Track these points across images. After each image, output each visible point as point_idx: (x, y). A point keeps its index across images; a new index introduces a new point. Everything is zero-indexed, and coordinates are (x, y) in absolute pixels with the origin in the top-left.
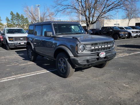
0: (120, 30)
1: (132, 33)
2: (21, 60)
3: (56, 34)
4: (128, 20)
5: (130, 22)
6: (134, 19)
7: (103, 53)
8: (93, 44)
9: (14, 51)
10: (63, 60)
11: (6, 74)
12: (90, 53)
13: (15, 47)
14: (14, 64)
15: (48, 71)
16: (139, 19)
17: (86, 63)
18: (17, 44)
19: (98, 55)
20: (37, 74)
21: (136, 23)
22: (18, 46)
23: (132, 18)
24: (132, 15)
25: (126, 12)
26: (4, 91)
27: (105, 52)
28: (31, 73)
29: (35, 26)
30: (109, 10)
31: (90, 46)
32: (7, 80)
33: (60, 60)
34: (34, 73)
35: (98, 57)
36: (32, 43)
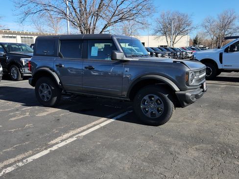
3: (126, 56)
7: (205, 84)
8: (200, 71)
10: (156, 97)
17: (195, 99)
19: (203, 87)
31: (198, 74)
33: (146, 97)
34: (95, 125)
35: (202, 90)
36: (53, 71)
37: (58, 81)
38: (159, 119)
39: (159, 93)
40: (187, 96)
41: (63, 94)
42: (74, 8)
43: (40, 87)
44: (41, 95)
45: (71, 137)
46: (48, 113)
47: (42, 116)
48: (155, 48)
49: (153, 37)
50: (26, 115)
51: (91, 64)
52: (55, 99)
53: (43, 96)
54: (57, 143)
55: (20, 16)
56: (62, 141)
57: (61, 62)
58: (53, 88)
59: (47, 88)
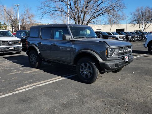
0: (108, 35)
1: (119, 38)
2: (20, 68)
3: (74, 38)
4: (110, 26)
5: (112, 28)
6: (115, 25)
7: (127, 57)
8: (120, 48)
9: (1, 57)
10: (88, 65)
11: (17, 84)
12: (118, 57)
13: (2, 52)
14: (16, 72)
15: (64, 78)
16: (119, 25)
17: (115, 67)
18: (5, 49)
19: (123, 59)
20: (55, 81)
21: (116, 29)
22: (6, 51)
23: (114, 24)
24: (114, 22)
25: (108, 18)
26: (34, 102)
27: (128, 55)
28: (47, 81)
29: (41, 28)
30: (98, 15)
31: (117, 50)
32: (24, 90)
33: (83, 65)
34: (51, 81)
35: (123, 61)
36: (37, 47)
37: (39, 52)
38: (89, 80)
39: (90, 62)
40: (106, 65)
41: (43, 61)
42: (72, 9)
43: (31, 56)
44: (31, 61)
45: (31, 87)
46: (31, 71)
47: (26, 74)
48: (133, 32)
49: (130, 25)
50: (19, 72)
51: (54, 43)
52: (37, 63)
53: (32, 61)
54: (20, 90)
55: (41, 15)
56: (24, 89)
57: (40, 41)
58: (36, 57)
59: (34, 57)
